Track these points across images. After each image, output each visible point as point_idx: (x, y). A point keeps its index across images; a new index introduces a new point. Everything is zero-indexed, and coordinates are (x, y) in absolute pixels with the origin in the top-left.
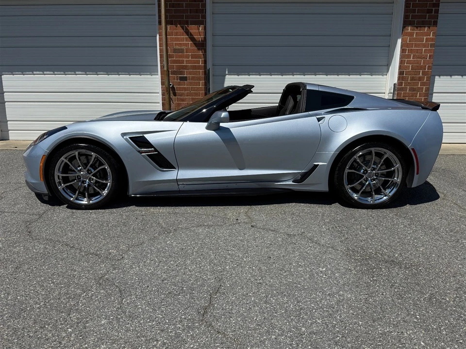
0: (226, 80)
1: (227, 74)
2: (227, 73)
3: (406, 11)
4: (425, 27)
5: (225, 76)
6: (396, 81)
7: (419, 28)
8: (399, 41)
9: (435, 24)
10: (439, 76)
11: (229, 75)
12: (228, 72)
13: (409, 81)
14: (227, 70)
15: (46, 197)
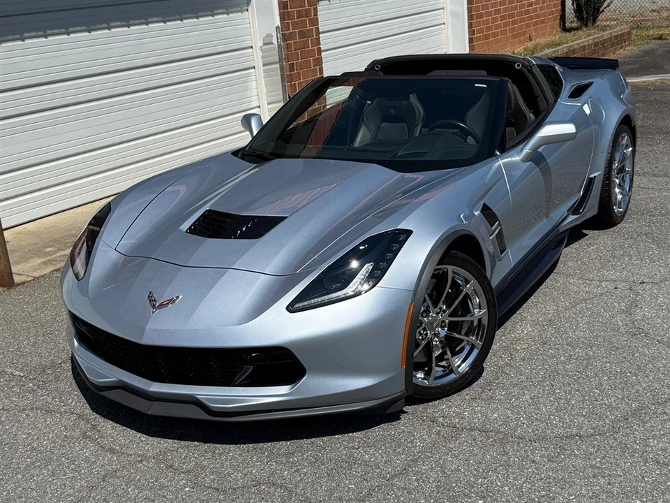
6: (278, 23)
10: (318, 2)
13: (296, 20)
15: (399, 403)
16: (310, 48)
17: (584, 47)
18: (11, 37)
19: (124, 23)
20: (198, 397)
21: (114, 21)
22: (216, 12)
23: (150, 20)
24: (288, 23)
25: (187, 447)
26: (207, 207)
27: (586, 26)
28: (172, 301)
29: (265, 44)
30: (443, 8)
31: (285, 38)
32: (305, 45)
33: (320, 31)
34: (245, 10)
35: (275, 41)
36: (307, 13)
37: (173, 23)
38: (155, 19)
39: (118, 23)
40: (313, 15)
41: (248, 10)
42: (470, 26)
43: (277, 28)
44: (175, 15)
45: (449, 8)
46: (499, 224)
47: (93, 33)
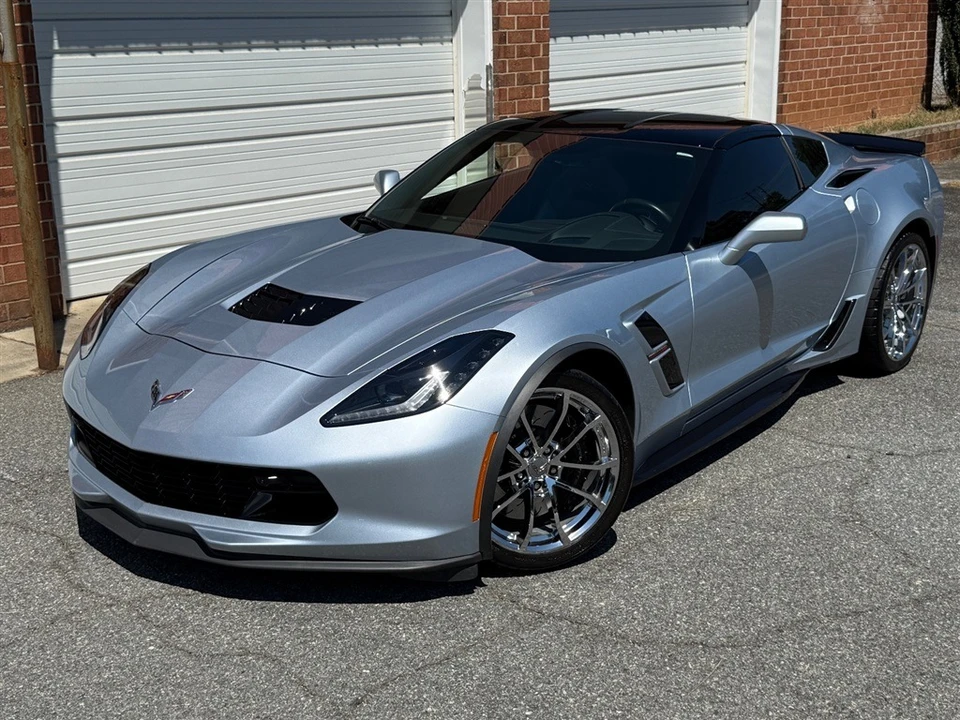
0: (56, 71)
1: (58, 52)
2: (56, 47)
5: (51, 58)
6: (490, 60)
10: (555, 38)
11: (62, 53)
12: (60, 45)
13: (516, 59)
14: (55, 37)
15: (469, 569)
16: (533, 98)
17: (948, 133)
18: (110, 47)
19: (271, 43)
20: (196, 528)
21: (258, 39)
22: (403, 39)
23: (308, 42)
24: (504, 63)
25: (176, 595)
26: (268, 281)
28: (179, 395)
29: (470, 89)
30: (745, 62)
31: (498, 82)
32: (526, 94)
33: (551, 77)
34: (447, 41)
35: (483, 85)
36: (534, 51)
37: (341, 48)
38: (316, 41)
39: (263, 43)
40: (541, 54)
41: (452, 41)
42: (781, 89)
43: (488, 67)
44: (344, 39)
45: (753, 61)
46: (669, 345)
47: (226, 52)
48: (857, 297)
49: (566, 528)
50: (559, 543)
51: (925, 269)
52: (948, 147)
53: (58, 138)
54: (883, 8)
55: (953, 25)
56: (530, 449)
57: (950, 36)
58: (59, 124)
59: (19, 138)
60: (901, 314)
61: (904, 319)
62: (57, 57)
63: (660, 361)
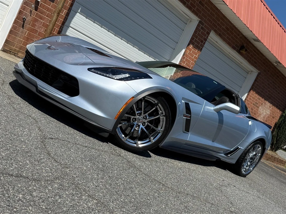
0: (76, 16)
1: (79, 13)
2: (79, 11)
3: (194, 35)
4: (197, 49)
5: (77, 13)
6: (172, 74)
7: (195, 48)
8: (184, 51)
9: (201, 50)
11: (80, 13)
12: (80, 11)
14: (80, 9)
15: (106, 133)
17: (268, 154)
18: (91, 19)
19: (127, 41)
20: (38, 83)
21: (124, 39)
22: (156, 59)
27: (272, 151)
37: (141, 52)
38: (137, 47)
39: (125, 40)
43: (171, 76)
46: (190, 117)
47: (116, 37)
48: (241, 148)
49: (139, 142)
50: (135, 145)
51: (260, 155)
52: (266, 157)
53: (68, 31)
54: (264, 119)
55: (278, 132)
56: (140, 114)
57: (277, 134)
58: (70, 28)
59: (57, 11)
60: (249, 163)
61: (249, 165)
62: (78, 13)
63: (186, 119)
